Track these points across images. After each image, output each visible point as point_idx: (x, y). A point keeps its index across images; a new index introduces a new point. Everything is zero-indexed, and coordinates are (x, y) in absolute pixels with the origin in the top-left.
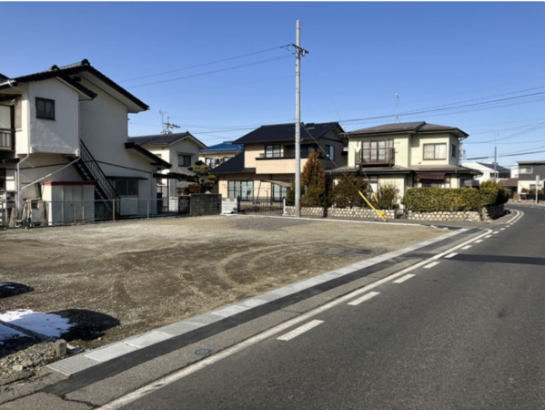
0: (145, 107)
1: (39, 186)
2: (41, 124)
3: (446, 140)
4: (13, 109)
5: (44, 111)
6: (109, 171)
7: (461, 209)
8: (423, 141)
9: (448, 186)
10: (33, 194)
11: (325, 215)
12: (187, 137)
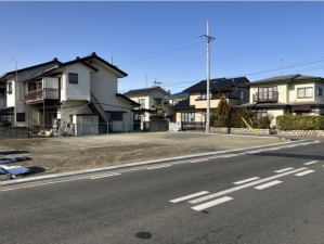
0: (126, 75)
1: (71, 116)
2: (71, 85)
3: (313, 85)
4: (60, 79)
5: (73, 79)
6: (107, 108)
7: (312, 129)
8: (296, 87)
9: (313, 114)
10: (68, 120)
11: (229, 132)
12: (158, 89)
